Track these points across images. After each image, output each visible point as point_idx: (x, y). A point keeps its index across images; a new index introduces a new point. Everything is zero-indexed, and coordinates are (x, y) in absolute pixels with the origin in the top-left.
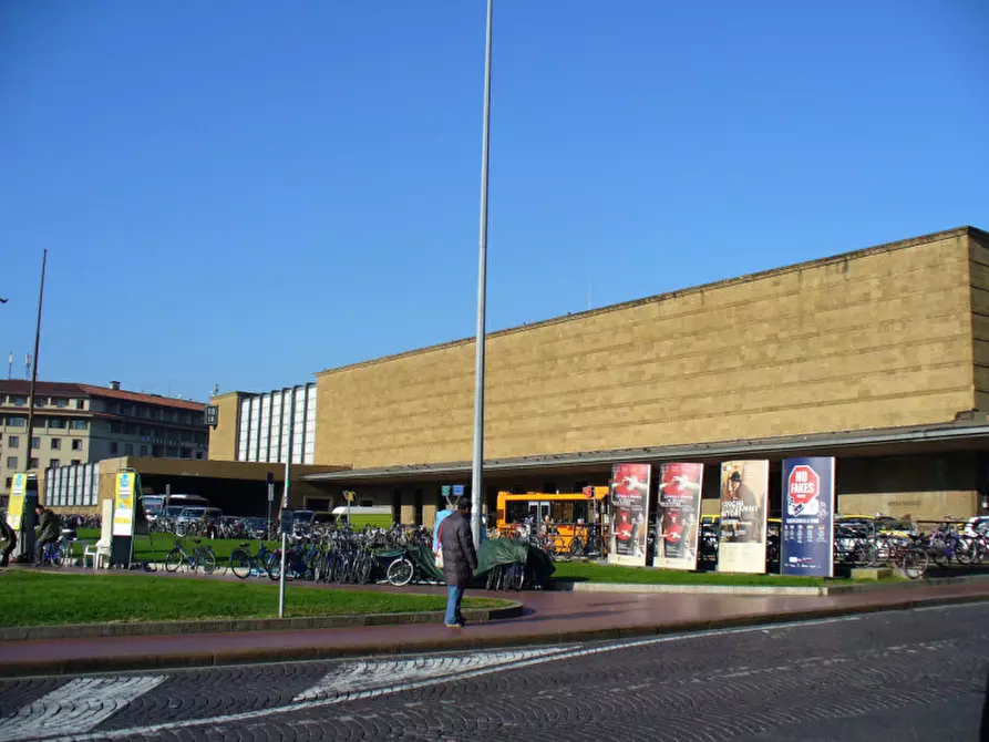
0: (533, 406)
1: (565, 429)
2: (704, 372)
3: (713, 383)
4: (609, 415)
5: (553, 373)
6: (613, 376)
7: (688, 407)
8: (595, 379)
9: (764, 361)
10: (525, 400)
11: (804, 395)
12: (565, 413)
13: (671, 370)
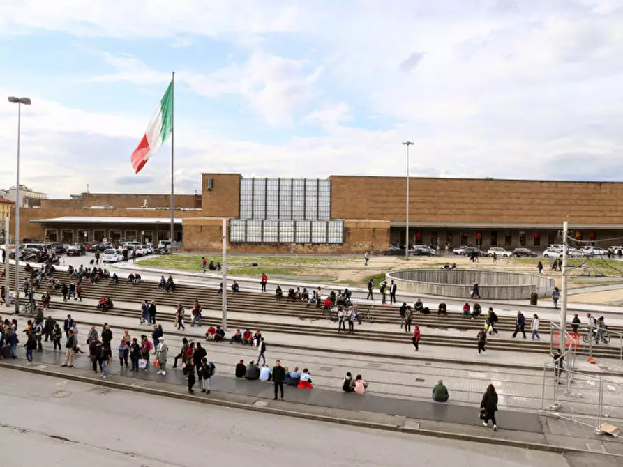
0: (485, 206)
1: (502, 215)
2: (557, 204)
3: (559, 207)
4: (522, 212)
5: (496, 196)
6: (521, 201)
7: (552, 213)
8: (515, 201)
9: (576, 204)
10: (483, 204)
11: (587, 214)
12: (502, 210)
13: (545, 202)
